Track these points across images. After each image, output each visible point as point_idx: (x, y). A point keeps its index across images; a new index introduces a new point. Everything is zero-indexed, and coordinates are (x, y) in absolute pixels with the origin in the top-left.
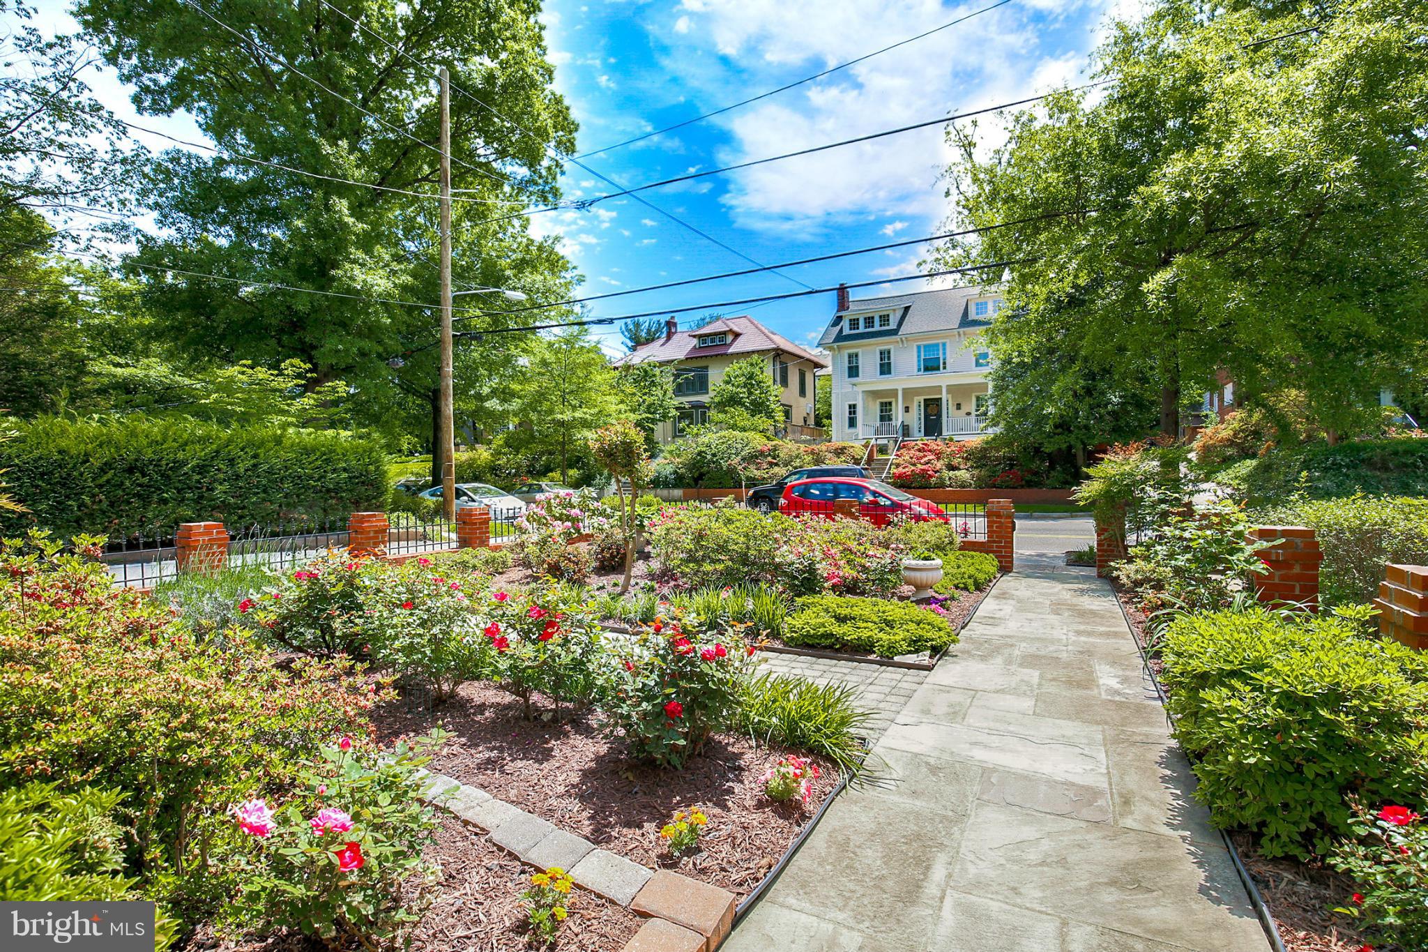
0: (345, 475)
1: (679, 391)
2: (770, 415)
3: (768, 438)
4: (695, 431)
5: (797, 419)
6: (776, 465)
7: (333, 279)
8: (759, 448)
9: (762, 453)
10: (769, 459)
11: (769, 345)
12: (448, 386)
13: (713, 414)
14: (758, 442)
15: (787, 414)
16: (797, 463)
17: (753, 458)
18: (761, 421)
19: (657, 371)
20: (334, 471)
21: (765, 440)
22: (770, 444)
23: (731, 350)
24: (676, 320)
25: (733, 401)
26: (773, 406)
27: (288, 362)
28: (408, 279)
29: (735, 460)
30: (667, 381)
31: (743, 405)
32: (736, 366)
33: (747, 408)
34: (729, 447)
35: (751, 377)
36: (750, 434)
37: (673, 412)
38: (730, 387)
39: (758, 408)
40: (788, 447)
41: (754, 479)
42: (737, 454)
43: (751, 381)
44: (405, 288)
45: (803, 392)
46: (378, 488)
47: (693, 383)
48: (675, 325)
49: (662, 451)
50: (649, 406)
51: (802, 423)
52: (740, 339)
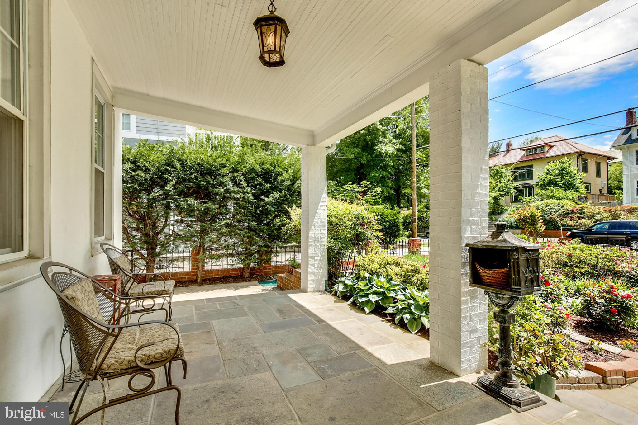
0: (388, 223)
1: (515, 179)
2: (576, 190)
3: (576, 203)
4: (528, 200)
5: (595, 190)
6: (583, 218)
7: (375, 150)
8: (571, 209)
9: (573, 212)
10: (578, 215)
11: (575, 150)
12: (414, 186)
13: (537, 190)
14: (570, 205)
15: (588, 188)
16: (599, 217)
17: (568, 214)
18: (570, 193)
19: (504, 170)
20: (385, 222)
21: (574, 205)
22: (578, 207)
23: (547, 155)
24: (512, 143)
25: (552, 183)
26: (578, 185)
27: (363, 182)
28: (400, 146)
29: (554, 216)
30: (508, 174)
31: (558, 185)
32: (552, 164)
33: (561, 187)
34: (551, 208)
35: (563, 169)
36: (564, 201)
37: (513, 190)
38: (549, 176)
39: (568, 186)
40: (589, 207)
41: (568, 226)
42: (555, 212)
43: (563, 172)
44: (398, 150)
45: (598, 174)
46: (398, 228)
47: (524, 174)
48: (511, 145)
49: (507, 210)
50: (499, 188)
51: (598, 193)
52: (553, 149)
